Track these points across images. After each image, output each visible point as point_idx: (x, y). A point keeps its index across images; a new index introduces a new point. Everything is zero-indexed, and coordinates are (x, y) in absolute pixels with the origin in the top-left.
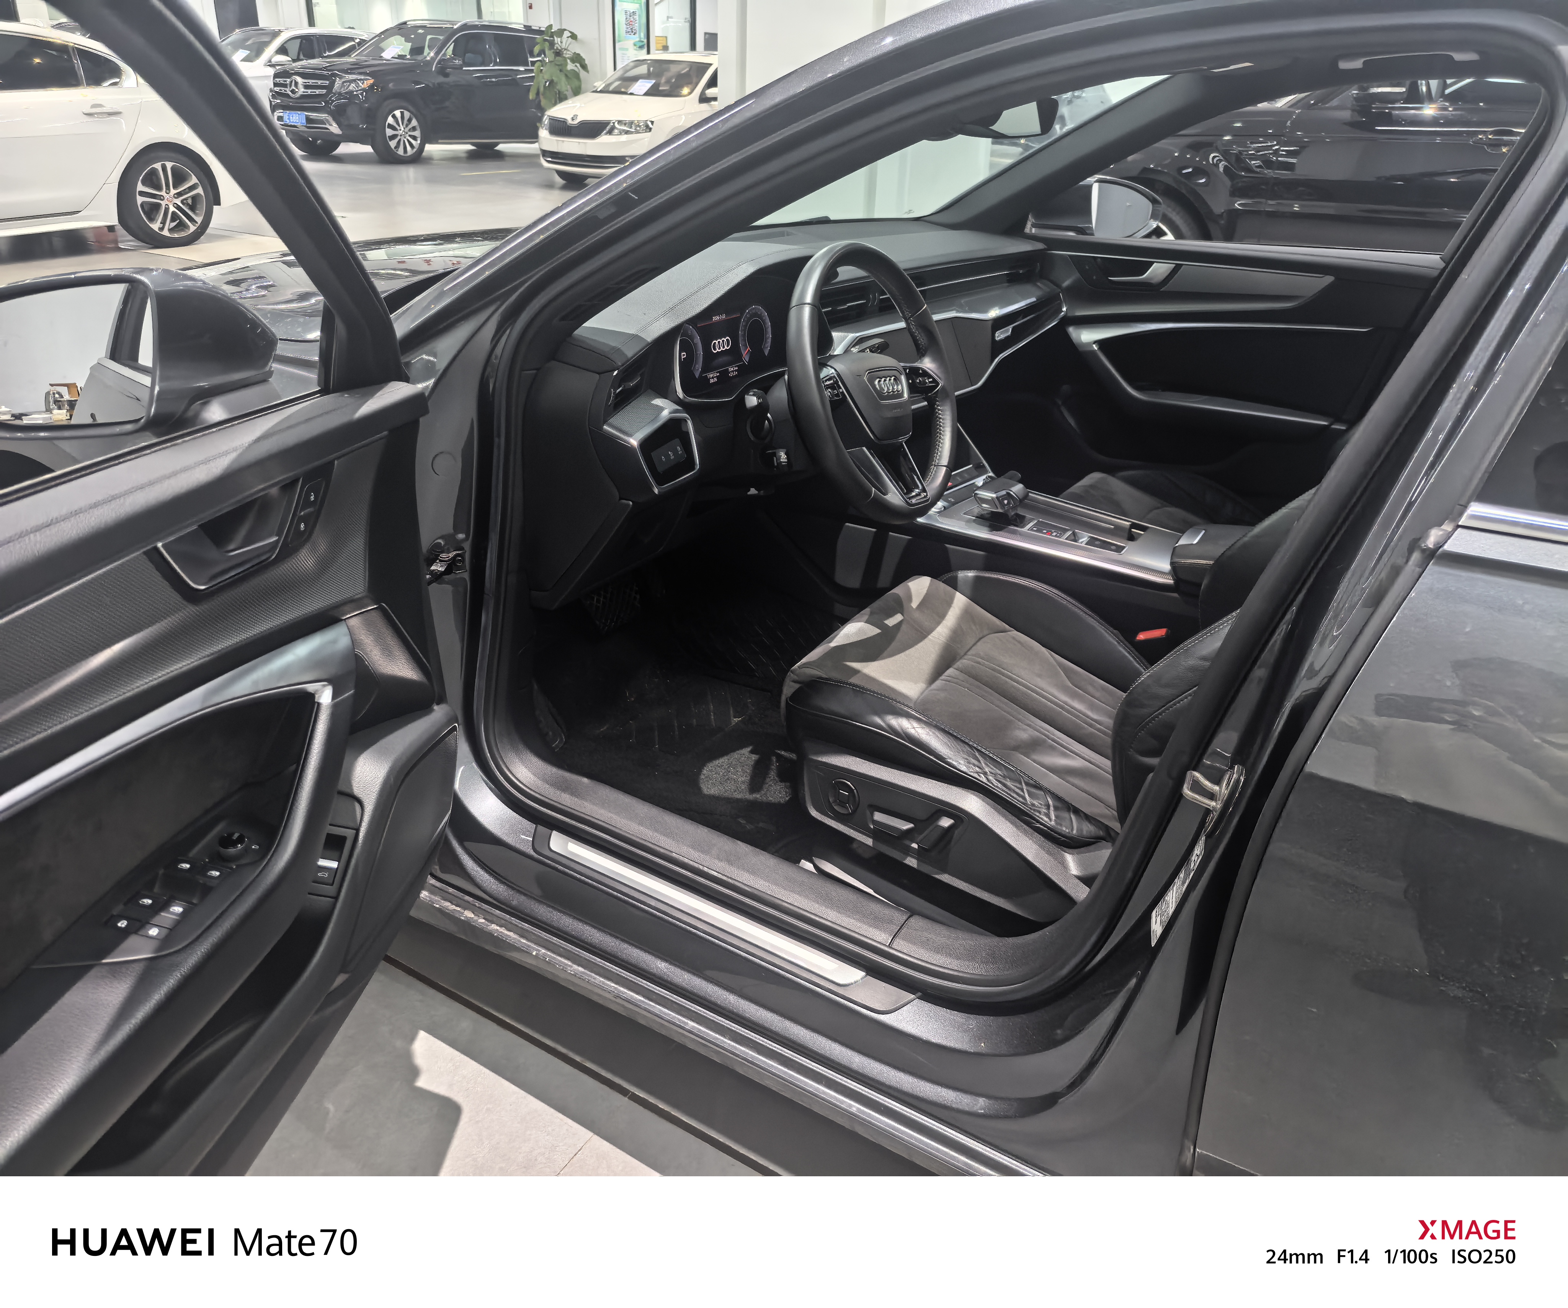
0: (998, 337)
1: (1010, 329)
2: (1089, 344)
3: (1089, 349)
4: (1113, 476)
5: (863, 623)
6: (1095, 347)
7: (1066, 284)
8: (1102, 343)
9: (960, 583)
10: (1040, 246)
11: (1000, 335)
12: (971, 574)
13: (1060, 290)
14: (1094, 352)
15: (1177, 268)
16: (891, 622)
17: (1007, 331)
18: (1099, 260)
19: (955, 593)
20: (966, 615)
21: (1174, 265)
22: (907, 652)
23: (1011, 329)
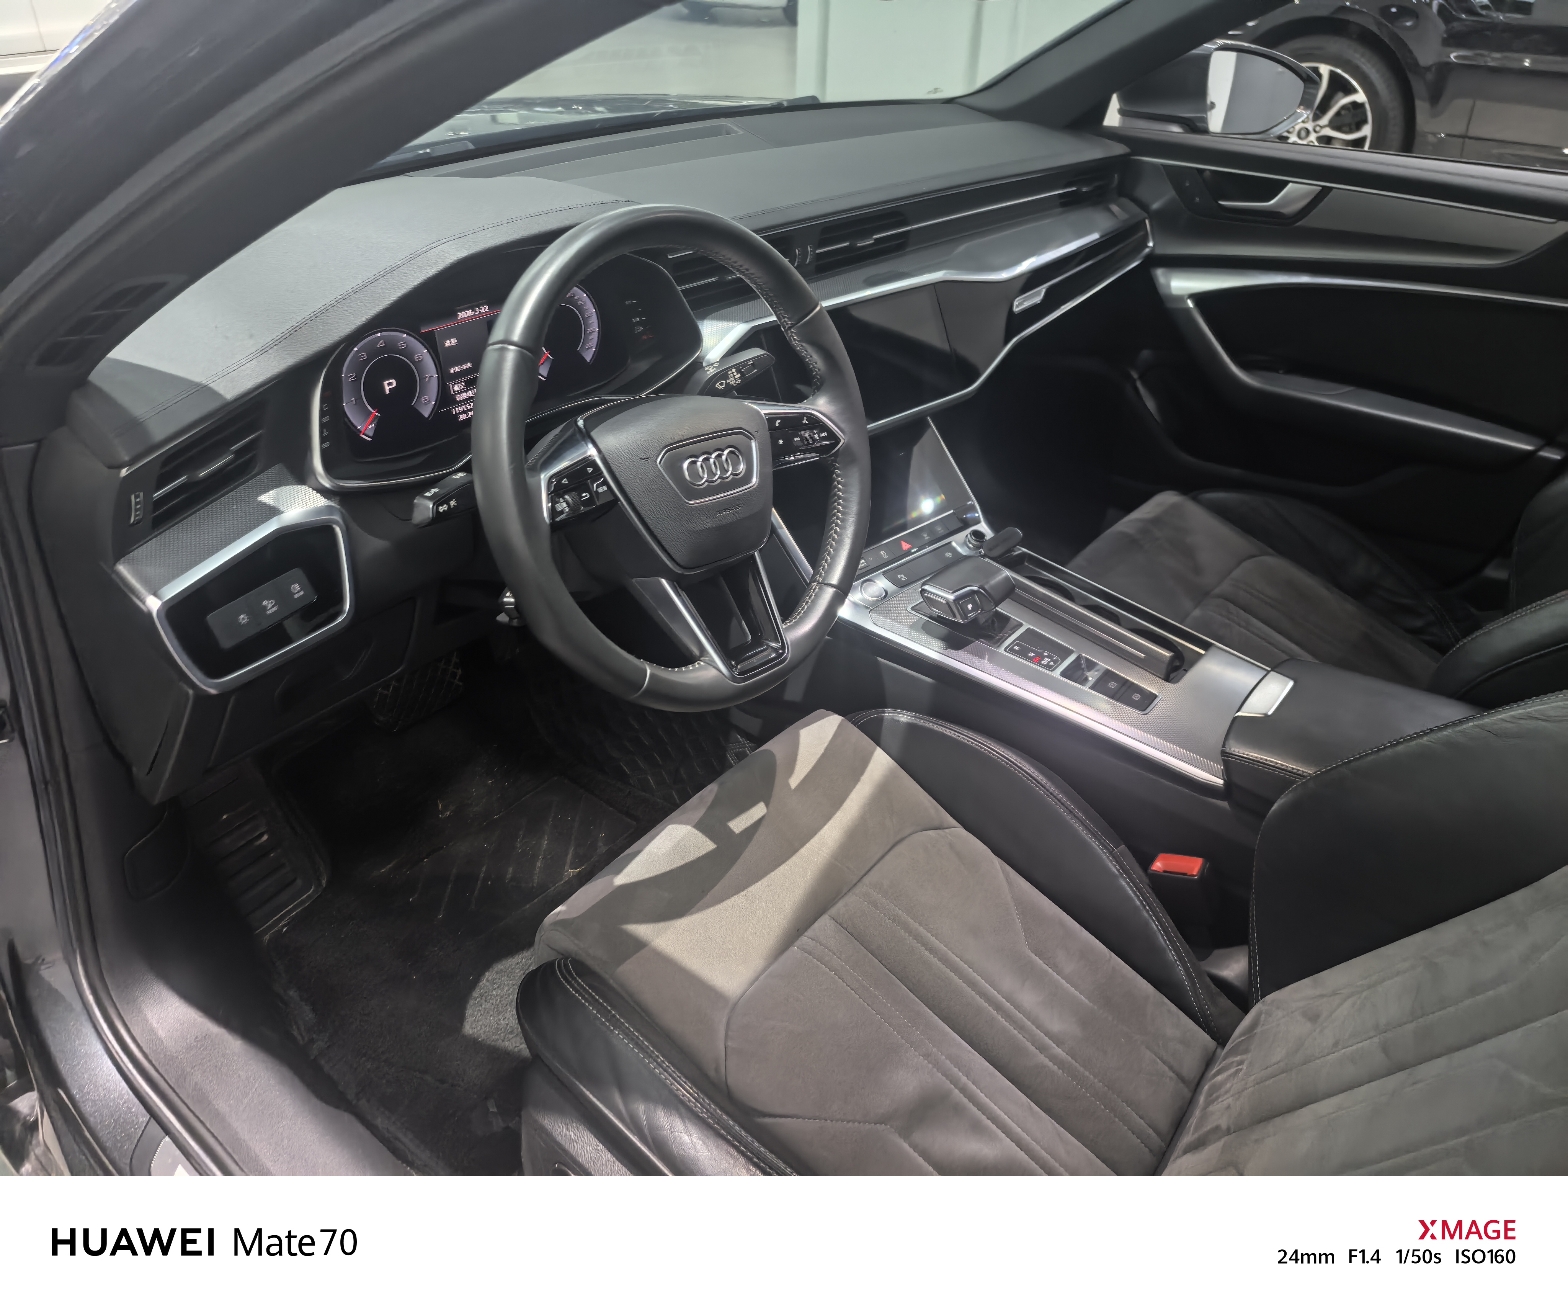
0: (1017, 306)
1: (1042, 290)
2: (1180, 299)
3: (1179, 306)
4: (1195, 499)
5: (689, 828)
6: (1190, 304)
7: (1155, 206)
8: (1201, 298)
9: (886, 734)
10: (1119, 149)
11: (1021, 304)
12: (904, 717)
13: (1146, 215)
14: (1188, 310)
15: (1325, 191)
16: (738, 825)
17: (1039, 293)
18: (1208, 173)
19: (874, 750)
20: (884, 791)
21: (1320, 188)
22: (752, 889)
23: (1044, 290)
